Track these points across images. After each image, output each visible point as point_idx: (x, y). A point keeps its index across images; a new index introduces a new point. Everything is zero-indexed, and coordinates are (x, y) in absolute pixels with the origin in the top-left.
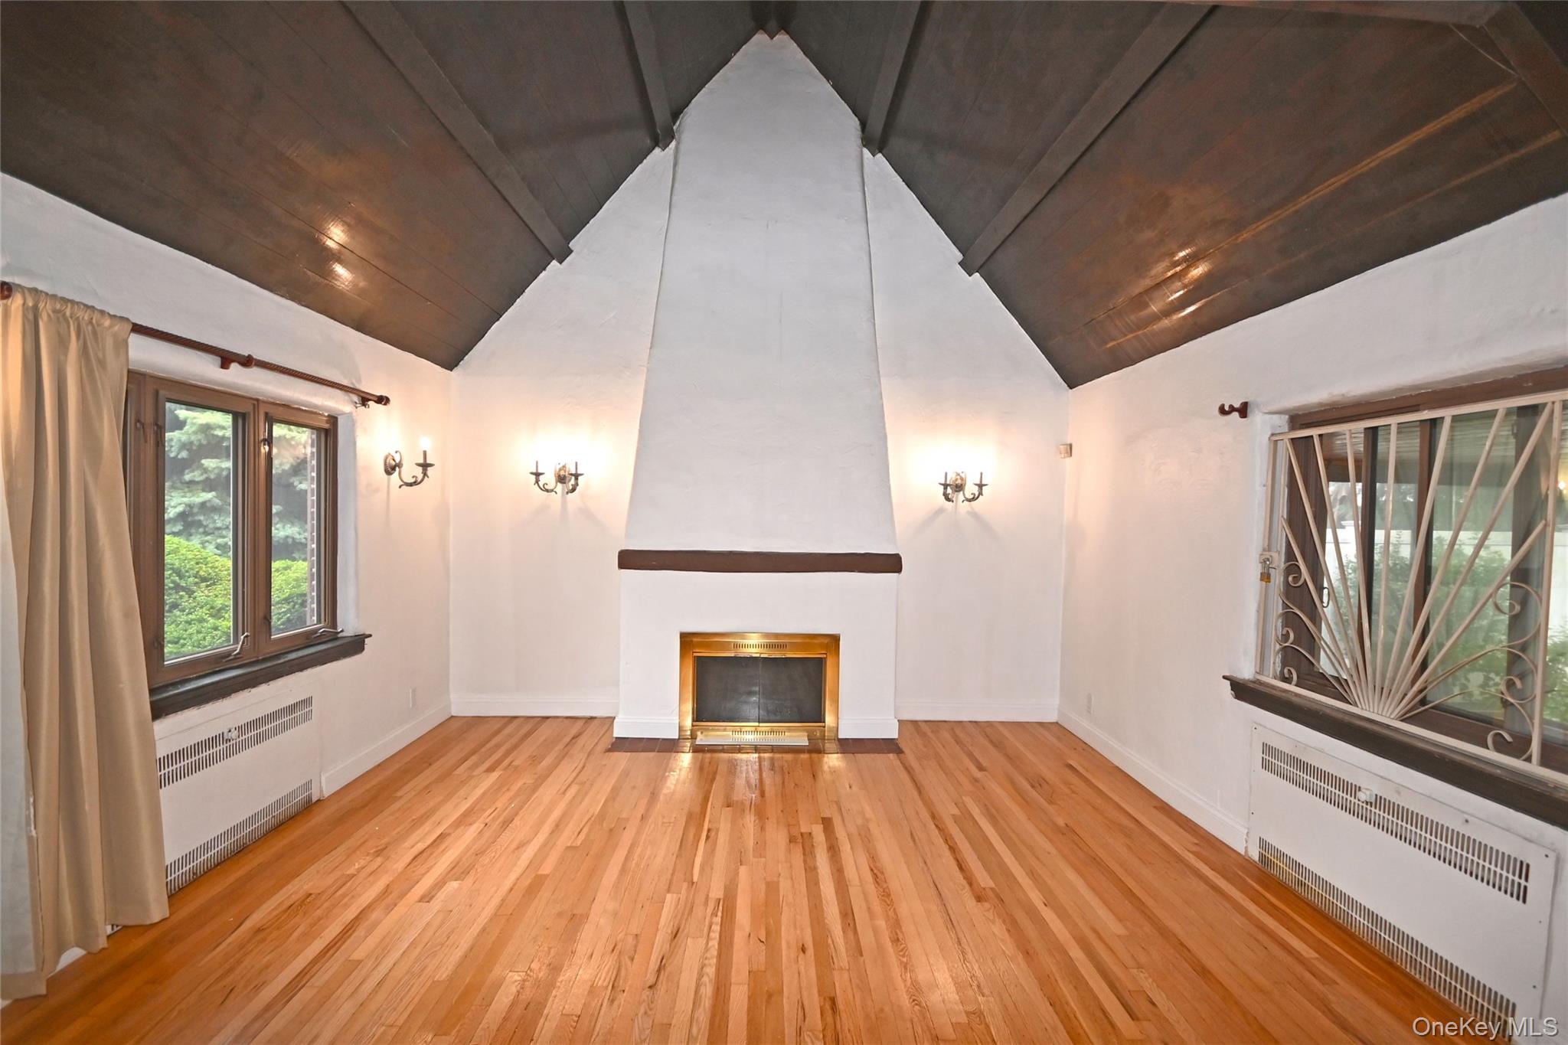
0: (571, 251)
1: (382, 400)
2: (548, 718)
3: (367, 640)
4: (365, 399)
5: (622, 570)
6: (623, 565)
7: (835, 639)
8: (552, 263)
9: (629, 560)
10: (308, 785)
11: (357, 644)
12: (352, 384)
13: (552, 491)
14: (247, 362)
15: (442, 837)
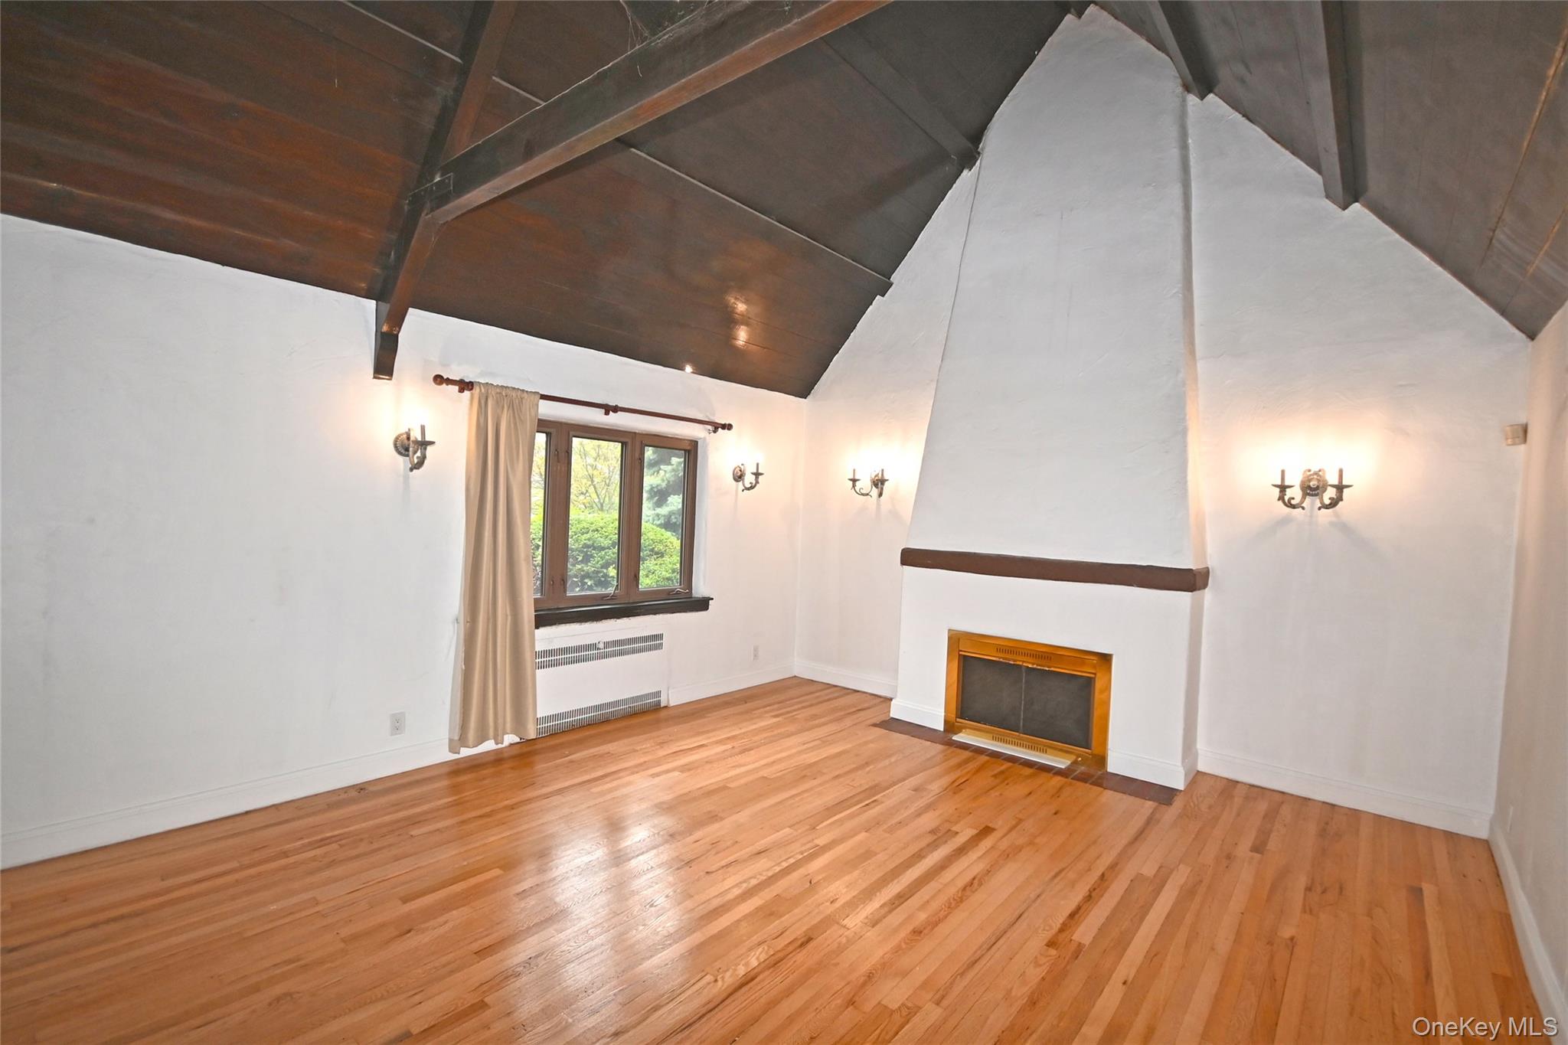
0: (892, 284)
1: (729, 427)
2: (858, 691)
3: (710, 601)
4: (717, 427)
5: (904, 566)
6: (904, 562)
7: (1106, 659)
8: (877, 298)
9: (912, 558)
10: (658, 694)
11: (703, 604)
12: (707, 416)
13: (867, 494)
14: (616, 409)
15: (702, 746)
